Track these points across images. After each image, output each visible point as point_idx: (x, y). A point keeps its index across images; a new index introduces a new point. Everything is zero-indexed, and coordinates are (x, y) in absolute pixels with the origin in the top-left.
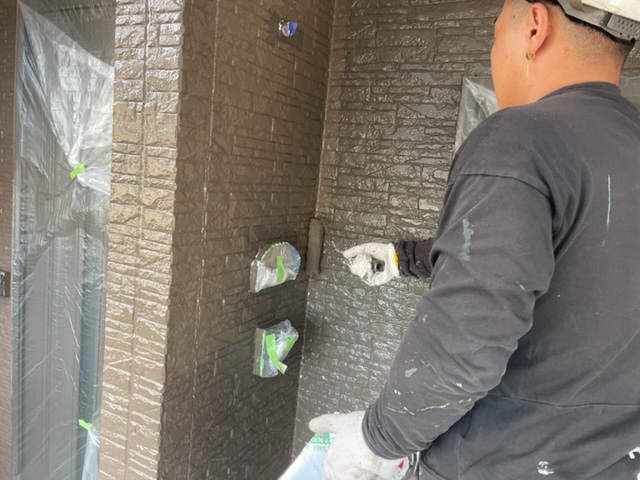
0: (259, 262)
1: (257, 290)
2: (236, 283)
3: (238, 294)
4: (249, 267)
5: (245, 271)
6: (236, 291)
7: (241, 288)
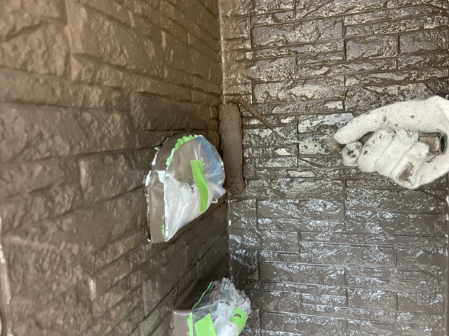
0: (162, 174)
1: (168, 234)
2: (118, 229)
3: (126, 256)
4: (141, 187)
5: (135, 198)
6: (121, 251)
7: (130, 240)
